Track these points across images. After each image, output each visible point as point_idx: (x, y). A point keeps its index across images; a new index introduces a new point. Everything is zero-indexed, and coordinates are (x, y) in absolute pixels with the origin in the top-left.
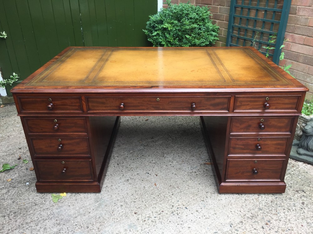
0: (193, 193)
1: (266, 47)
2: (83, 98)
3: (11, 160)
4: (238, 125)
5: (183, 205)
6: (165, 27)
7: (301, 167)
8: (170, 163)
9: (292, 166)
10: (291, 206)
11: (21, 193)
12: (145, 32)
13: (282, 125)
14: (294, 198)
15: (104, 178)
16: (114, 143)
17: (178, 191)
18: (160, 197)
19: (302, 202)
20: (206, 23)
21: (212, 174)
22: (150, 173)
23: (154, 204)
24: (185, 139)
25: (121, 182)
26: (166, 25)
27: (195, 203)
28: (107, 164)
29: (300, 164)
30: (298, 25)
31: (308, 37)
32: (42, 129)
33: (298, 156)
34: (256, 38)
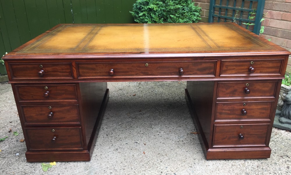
0: (181, 160)
1: (246, 23)
2: (74, 64)
3: (2, 132)
4: (224, 90)
5: (172, 172)
6: (150, 7)
7: (283, 135)
8: (158, 133)
9: (275, 134)
10: (276, 170)
11: (11, 163)
12: (132, 14)
13: (266, 89)
14: (279, 163)
15: (94, 148)
16: (103, 116)
17: (167, 158)
18: (149, 164)
19: (286, 166)
20: (189, 4)
21: (198, 142)
22: (138, 143)
23: (143, 171)
24: (171, 111)
25: (110, 151)
26: (151, 6)
27: (183, 169)
28: (96, 135)
29: (283, 132)
30: (276, 1)
31: (285, 13)
32: (32, 97)
33: (280, 124)
34: (236, 16)
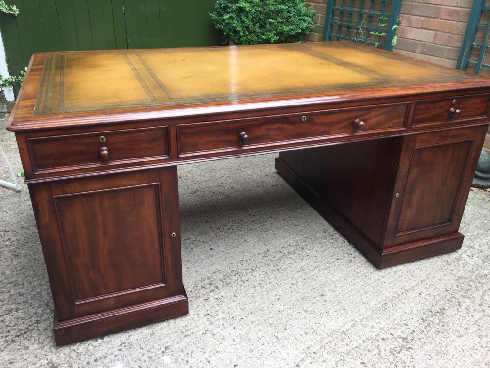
0: (280, 205)
1: (375, 33)
6: (241, 6)
12: (212, 17)
20: (296, 4)
22: (223, 187)
23: (230, 214)
25: (185, 194)
26: (243, 4)
27: (281, 213)
30: (415, 2)
31: (427, 19)
34: (363, 24)
